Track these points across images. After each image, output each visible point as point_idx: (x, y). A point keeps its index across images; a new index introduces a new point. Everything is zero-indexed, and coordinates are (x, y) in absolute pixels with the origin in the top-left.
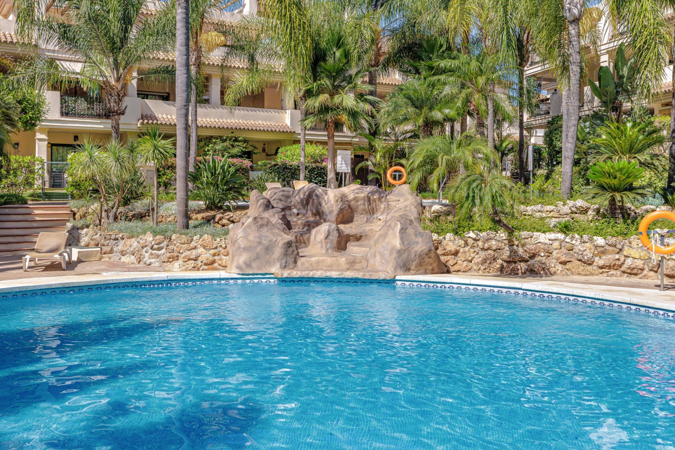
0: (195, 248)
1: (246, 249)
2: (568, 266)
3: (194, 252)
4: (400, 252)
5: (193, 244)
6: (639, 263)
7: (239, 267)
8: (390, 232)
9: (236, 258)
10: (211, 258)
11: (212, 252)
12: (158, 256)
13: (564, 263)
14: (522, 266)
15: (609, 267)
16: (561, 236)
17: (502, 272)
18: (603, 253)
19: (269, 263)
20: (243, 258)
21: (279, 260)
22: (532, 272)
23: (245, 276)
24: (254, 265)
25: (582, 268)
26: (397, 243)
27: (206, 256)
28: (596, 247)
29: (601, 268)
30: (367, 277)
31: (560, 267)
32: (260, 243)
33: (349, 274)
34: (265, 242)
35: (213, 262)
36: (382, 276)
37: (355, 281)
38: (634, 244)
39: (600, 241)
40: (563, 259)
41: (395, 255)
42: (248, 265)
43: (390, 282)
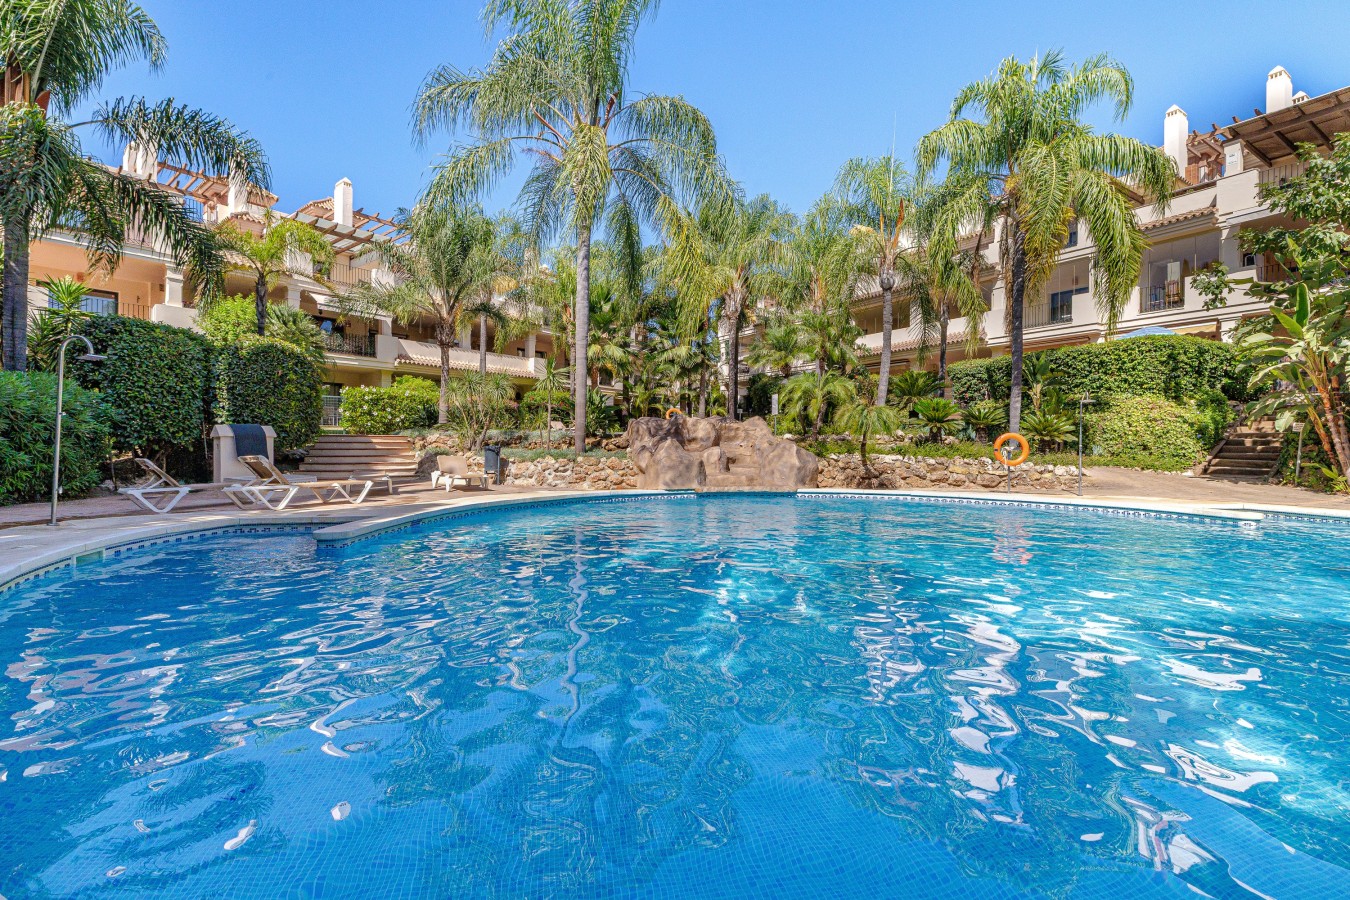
0: (603, 469)
1: (670, 468)
2: (908, 480)
3: (603, 473)
4: (799, 469)
5: (601, 466)
6: (963, 477)
7: (666, 484)
8: (786, 453)
9: (662, 476)
10: (621, 479)
11: (621, 472)
12: (564, 478)
13: (904, 479)
14: (874, 481)
15: (940, 480)
16: (900, 457)
17: (859, 485)
18: (934, 470)
19: (689, 480)
20: (668, 476)
21: (697, 477)
22: (882, 486)
23: (671, 492)
24: (678, 482)
25: (919, 481)
26: (796, 461)
27: (615, 476)
28: (928, 465)
29: (933, 481)
30: (774, 490)
31: (902, 482)
32: (681, 462)
33: (746, 489)
34: (686, 462)
35: (622, 482)
36: (786, 489)
37: (762, 495)
38: (957, 462)
39: (932, 461)
40: (905, 475)
41: (795, 471)
42: (674, 482)
43: (791, 495)
